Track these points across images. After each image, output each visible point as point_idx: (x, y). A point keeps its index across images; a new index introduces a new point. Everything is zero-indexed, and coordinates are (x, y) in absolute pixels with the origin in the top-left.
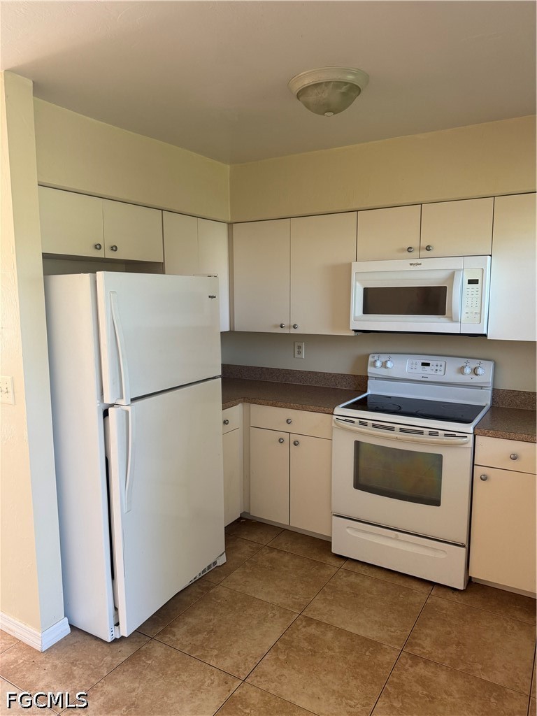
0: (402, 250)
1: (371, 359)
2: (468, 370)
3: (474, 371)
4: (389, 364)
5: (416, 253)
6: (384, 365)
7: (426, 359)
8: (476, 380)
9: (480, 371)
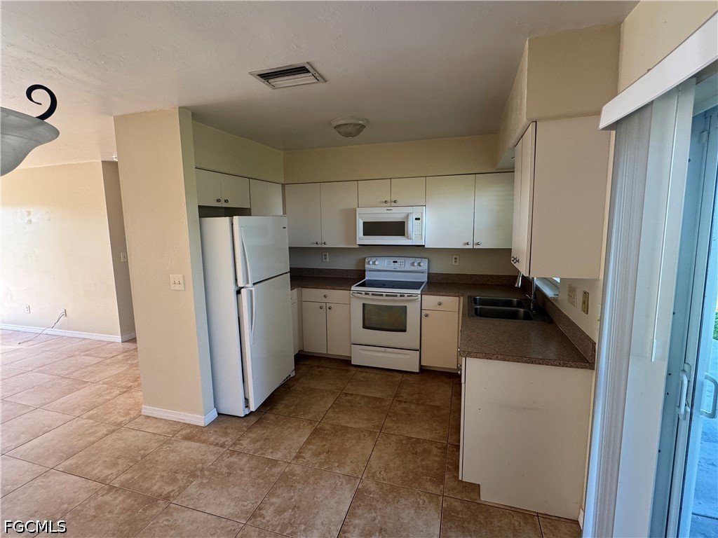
0: (382, 202)
1: (367, 261)
2: (416, 264)
3: (419, 264)
4: (377, 263)
5: (389, 204)
6: (374, 263)
7: (395, 259)
8: (420, 268)
9: (422, 264)
